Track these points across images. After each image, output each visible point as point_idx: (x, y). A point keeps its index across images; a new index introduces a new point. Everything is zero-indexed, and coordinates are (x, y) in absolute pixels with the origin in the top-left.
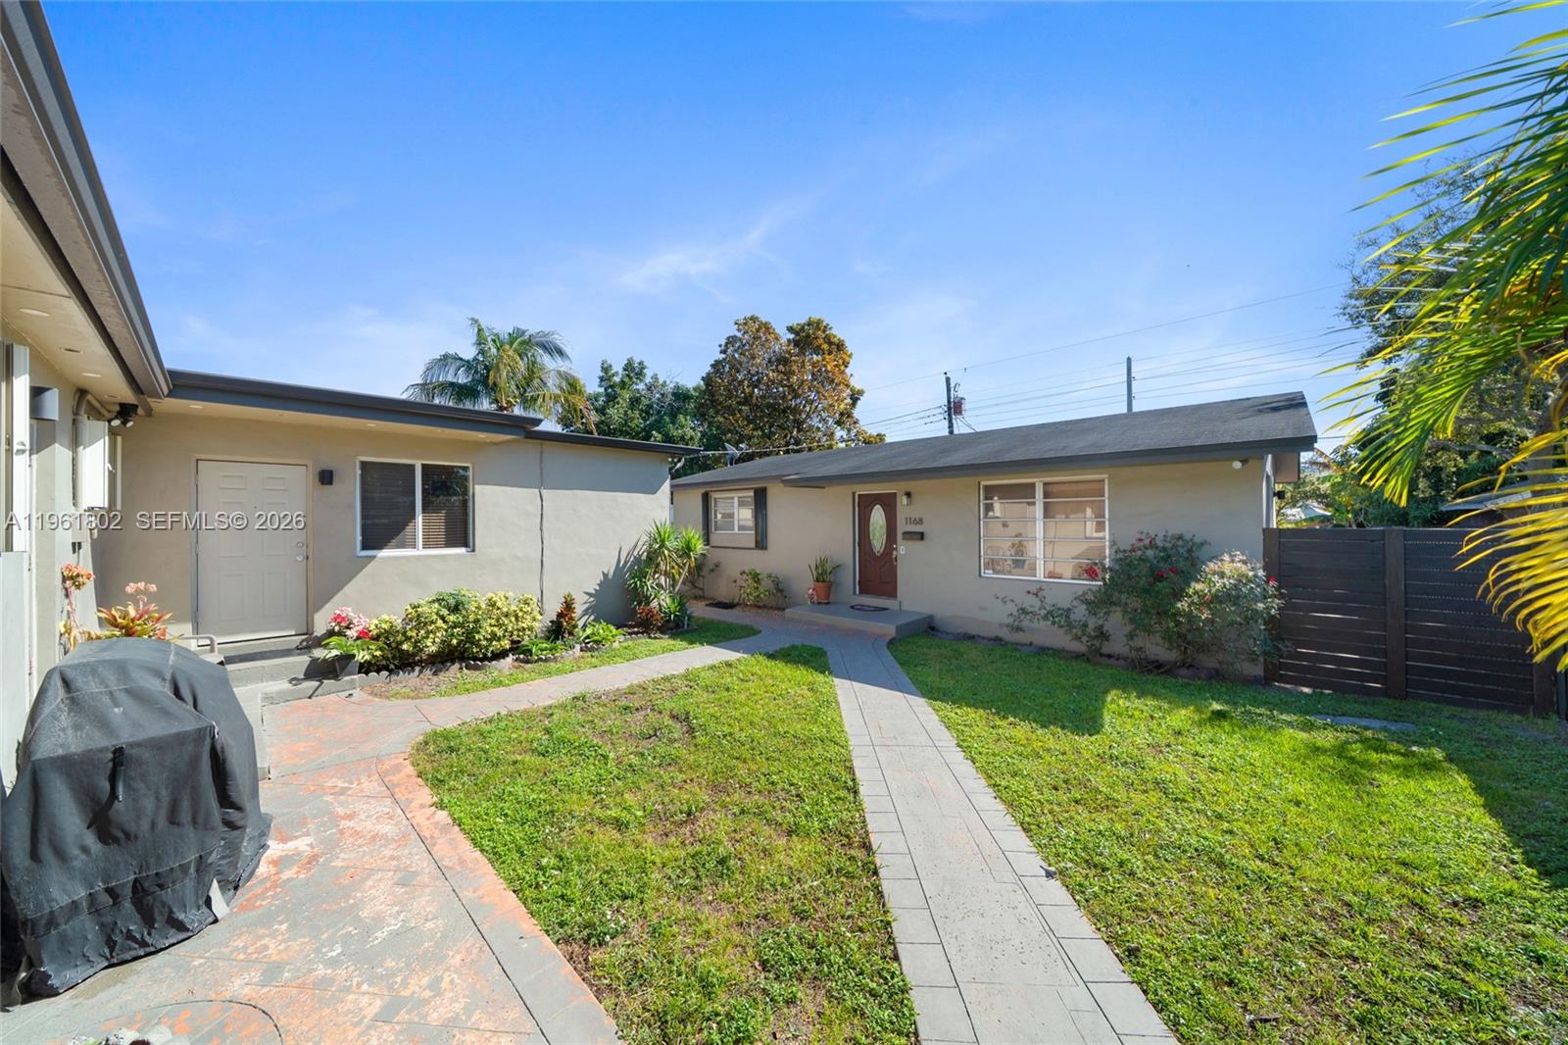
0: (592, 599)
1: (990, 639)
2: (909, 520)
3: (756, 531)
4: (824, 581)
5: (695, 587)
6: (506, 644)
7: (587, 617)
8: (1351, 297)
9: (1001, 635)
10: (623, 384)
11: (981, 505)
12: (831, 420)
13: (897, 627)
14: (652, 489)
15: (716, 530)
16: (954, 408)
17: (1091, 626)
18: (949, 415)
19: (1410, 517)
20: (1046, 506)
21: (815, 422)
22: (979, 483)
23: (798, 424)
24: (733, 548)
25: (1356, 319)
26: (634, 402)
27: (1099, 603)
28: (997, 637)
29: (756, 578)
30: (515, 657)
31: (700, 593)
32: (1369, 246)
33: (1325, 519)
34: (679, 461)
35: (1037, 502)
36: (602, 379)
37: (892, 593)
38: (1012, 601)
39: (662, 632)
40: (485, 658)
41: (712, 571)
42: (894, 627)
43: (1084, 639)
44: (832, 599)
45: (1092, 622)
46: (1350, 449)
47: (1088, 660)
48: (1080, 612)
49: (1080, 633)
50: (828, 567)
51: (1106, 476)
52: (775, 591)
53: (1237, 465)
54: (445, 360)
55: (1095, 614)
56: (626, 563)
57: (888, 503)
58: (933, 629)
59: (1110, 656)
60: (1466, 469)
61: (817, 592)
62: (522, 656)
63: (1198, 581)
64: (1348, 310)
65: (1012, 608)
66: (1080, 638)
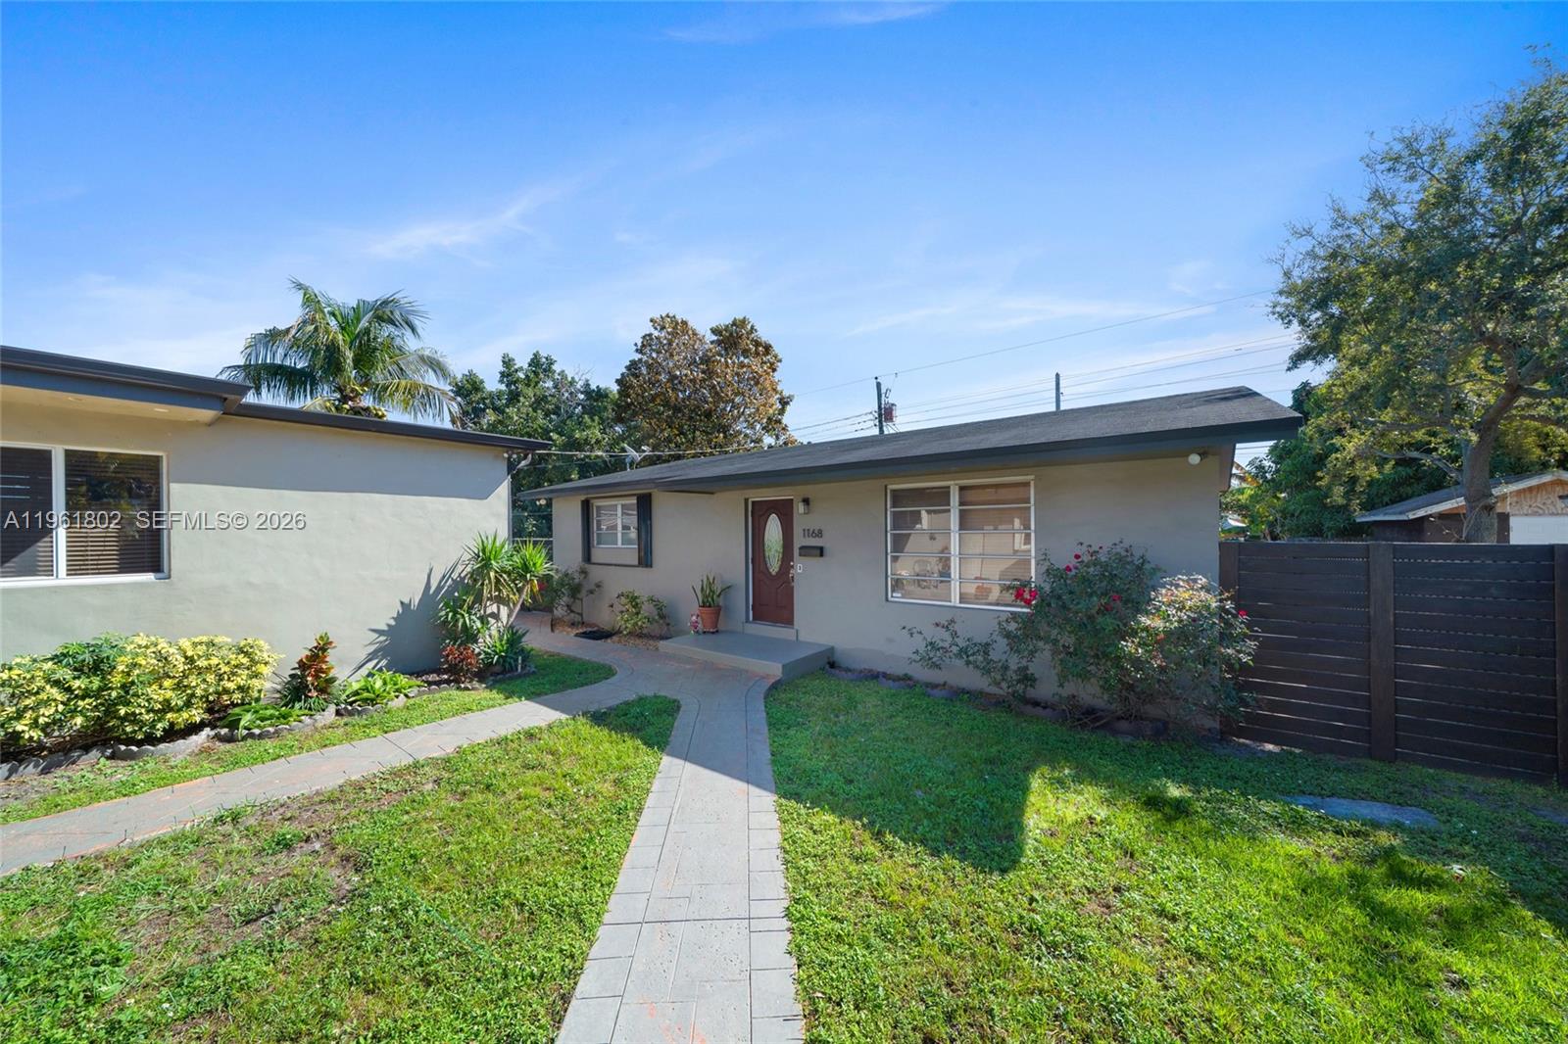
0: (382, 638)
1: (897, 679)
2: (808, 533)
3: (639, 545)
4: (710, 606)
5: (572, 611)
6: (197, 715)
7: (375, 662)
8: (1281, 293)
9: (910, 673)
10: (528, 382)
11: (889, 513)
12: (758, 427)
13: (784, 666)
14: (482, 493)
15: (598, 543)
16: (885, 414)
17: (1013, 666)
18: (880, 422)
19: (1325, 528)
20: (963, 515)
21: (740, 426)
22: (886, 486)
23: (724, 429)
24: (616, 565)
25: (1285, 318)
26: (540, 401)
27: (1023, 634)
28: (906, 675)
29: (634, 600)
30: (212, 733)
31: (578, 618)
32: (1302, 236)
33: (1241, 531)
34: (525, 458)
35: (952, 511)
36: (502, 374)
37: (788, 621)
38: (921, 633)
39: (481, 681)
40: (151, 740)
41: (591, 592)
42: (780, 666)
43: (1004, 685)
44: (721, 627)
45: (1014, 662)
46: (1264, 462)
47: (1009, 709)
48: (1000, 650)
49: (999, 677)
50: (717, 587)
51: (1032, 477)
52: (657, 617)
53: (1195, 459)
54: (273, 336)
55: (1018, 651)
56: (439, 588)
57: (784, 510)
58: (832, 665)
59: (1036, 704)
60: (1378, 480)
61: (703, 620)
62: (224, 731)
63: (1147, 613)
64: (1278, 309)
65: (919, 644)
66: (999, 683)
